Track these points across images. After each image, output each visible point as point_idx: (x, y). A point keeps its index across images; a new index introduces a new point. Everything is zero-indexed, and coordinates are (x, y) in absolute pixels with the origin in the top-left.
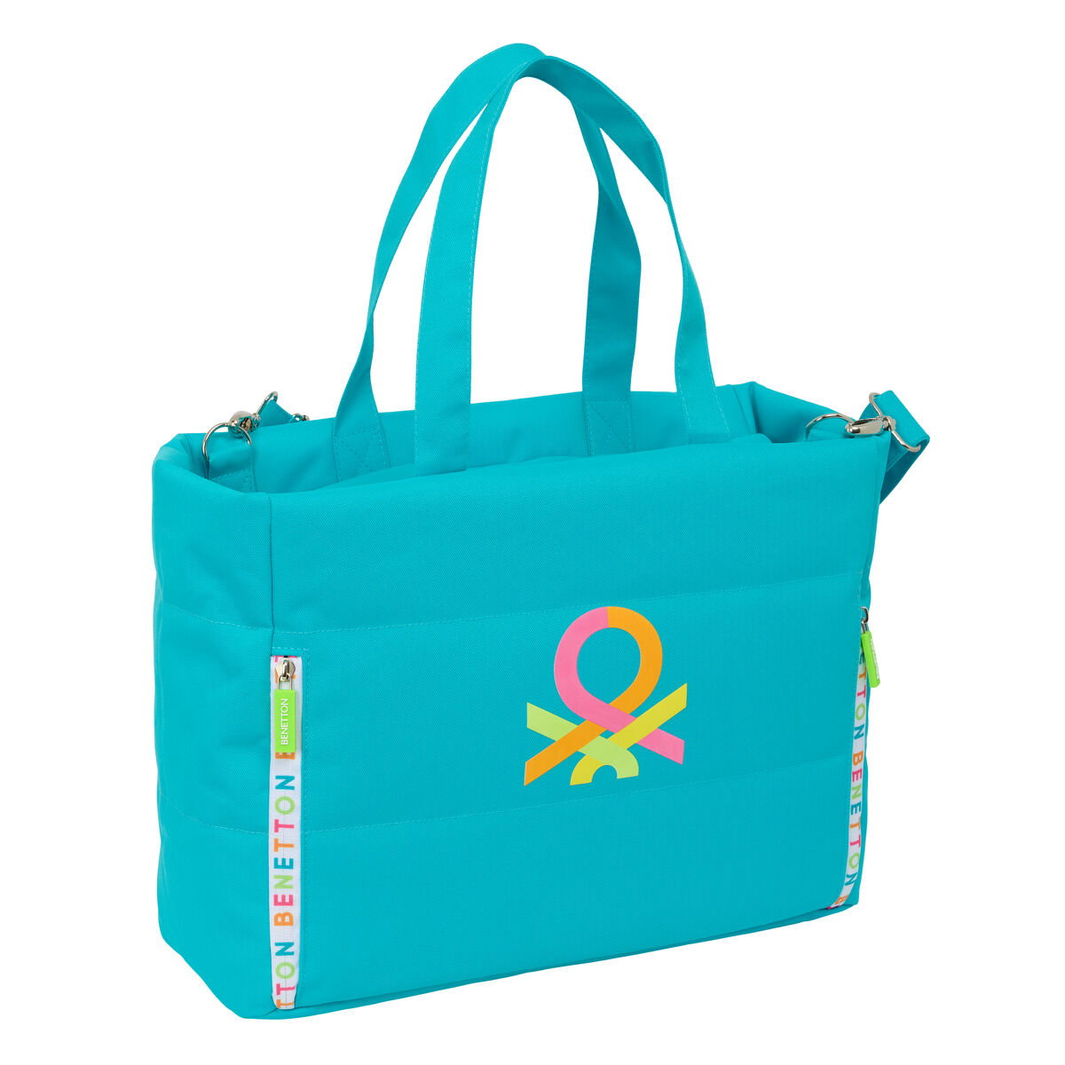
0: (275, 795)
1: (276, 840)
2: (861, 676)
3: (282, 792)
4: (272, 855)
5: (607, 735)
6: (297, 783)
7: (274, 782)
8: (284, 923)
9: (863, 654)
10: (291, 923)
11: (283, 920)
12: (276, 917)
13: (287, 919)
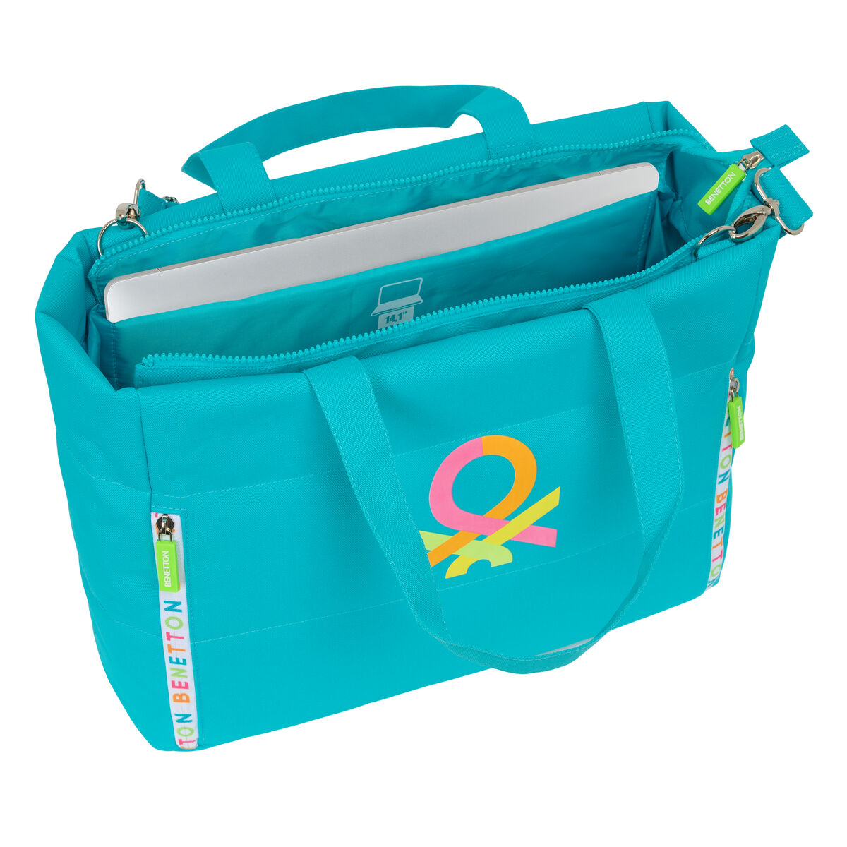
0: (164, 615)
1: (169, 646)
2: (726, 436)
3: (171, 613)
4: (167, 655)
5: (481, 538)
6: (184, 606)
7: (163, 606)
8: (181, 701)
9: (729, 418)
10: (188, 701)
11: (180, 699)
12: (175, 696)
13: (184, 698)
